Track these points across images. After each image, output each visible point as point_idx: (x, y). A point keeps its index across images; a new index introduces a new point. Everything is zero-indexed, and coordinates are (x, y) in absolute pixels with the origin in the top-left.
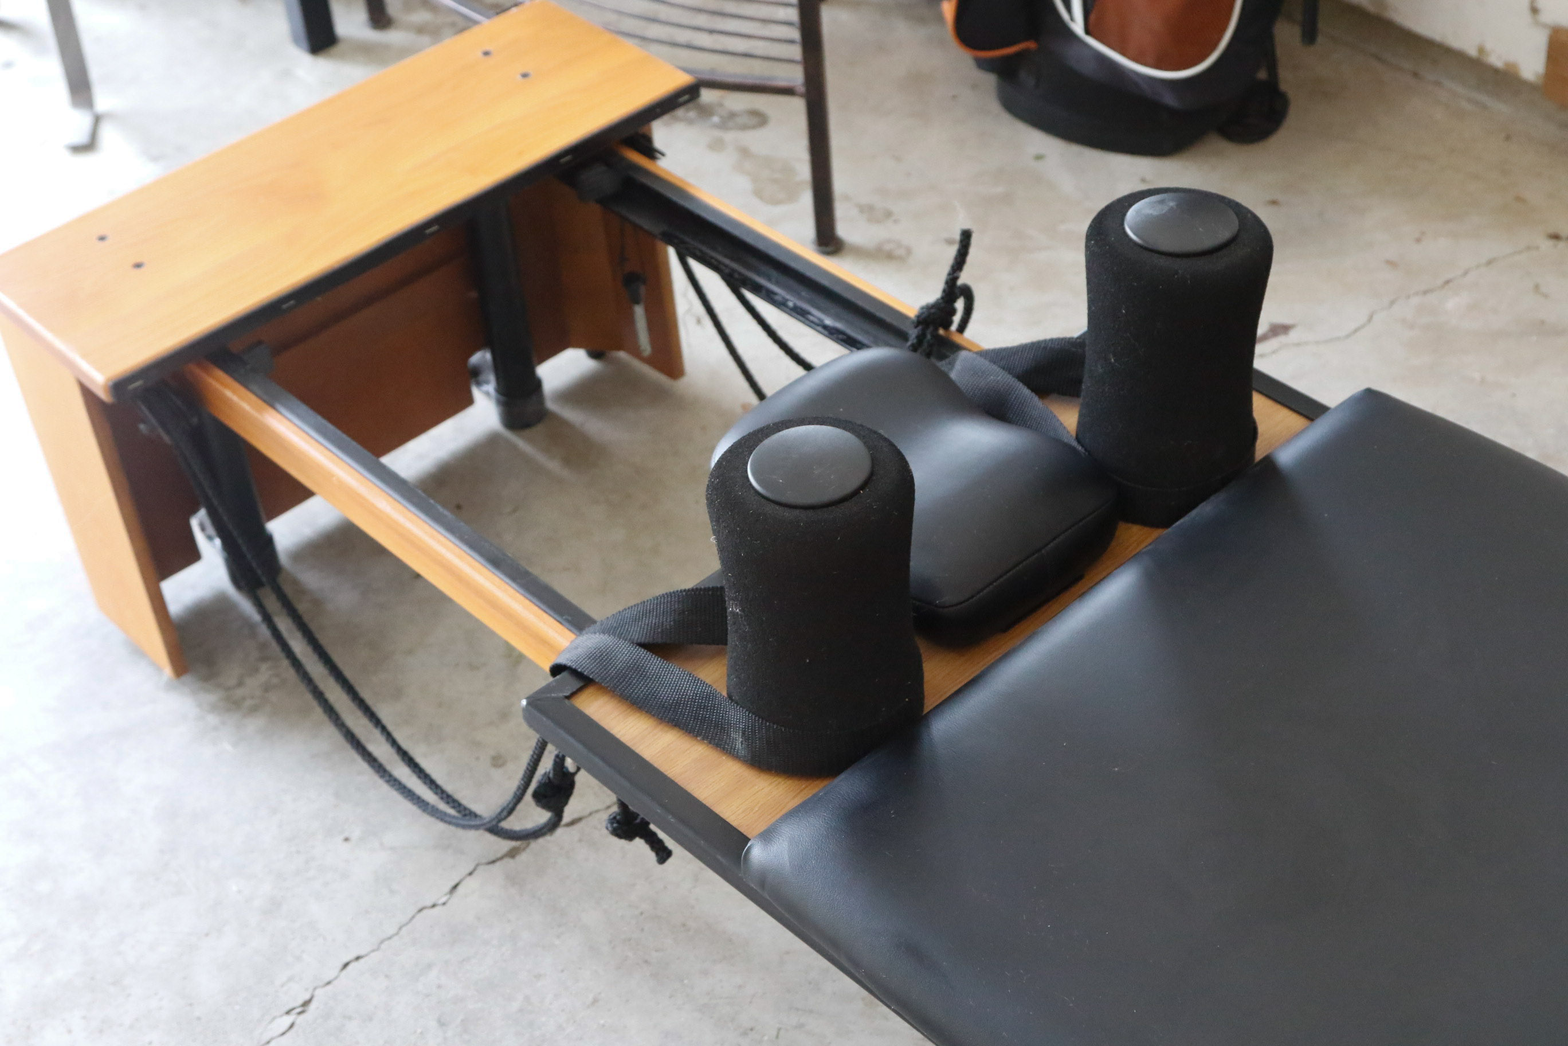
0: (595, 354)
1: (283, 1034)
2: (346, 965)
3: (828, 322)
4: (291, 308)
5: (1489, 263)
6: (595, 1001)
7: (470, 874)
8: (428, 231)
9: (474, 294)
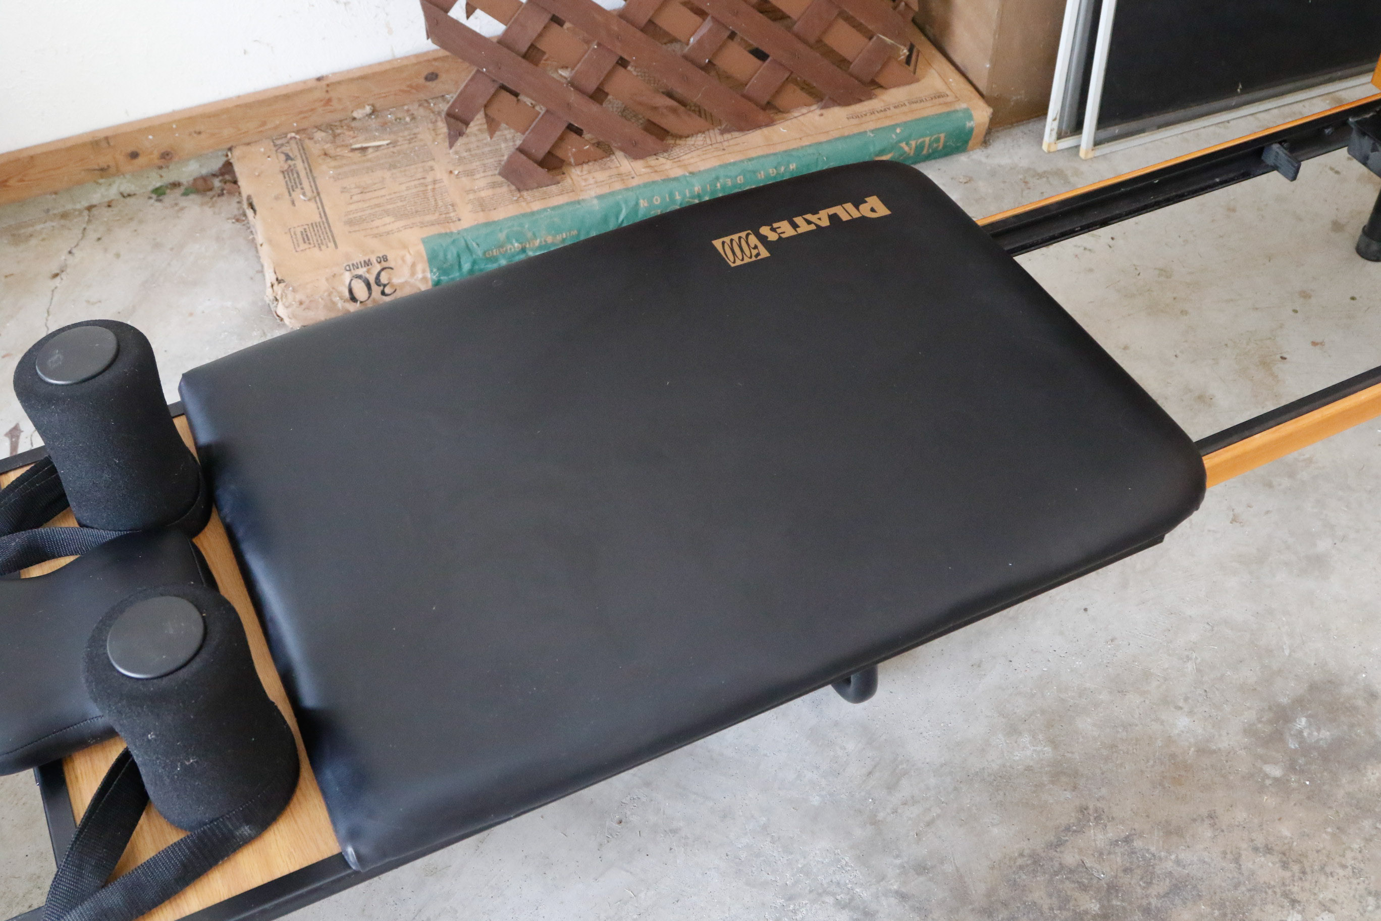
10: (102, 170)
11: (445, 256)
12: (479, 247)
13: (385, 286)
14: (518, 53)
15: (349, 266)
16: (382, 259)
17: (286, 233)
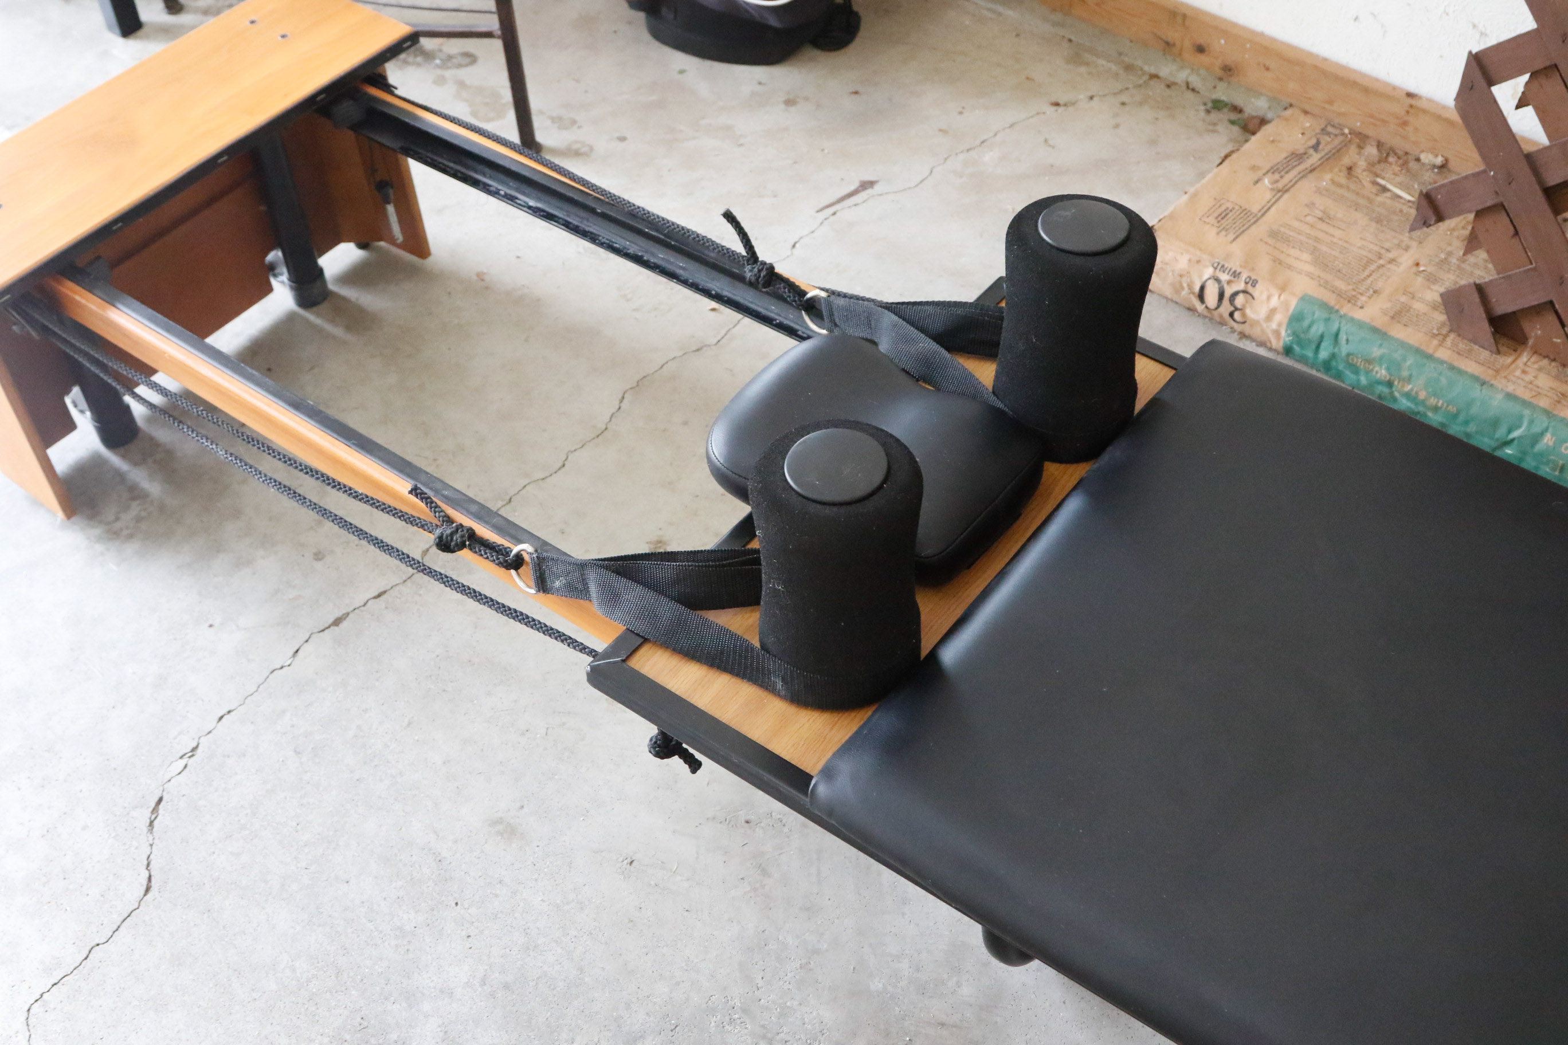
0: (362, 246)
1: (180, 773)
2: (221, 718)
3: (532, 203)
4: (120, 228)
5: (1012, 126)
6: (409, 724)
7: (307, 641)
8: (220, 161)
9: (263, 208)
10: (1167, 43)
11: (1310, 327)
12: (1347, 343)
13: (1236, 309)
14: (1540, 181)
15: (1219, 264)
16: (1251, 282)
17: (1215, 199)
